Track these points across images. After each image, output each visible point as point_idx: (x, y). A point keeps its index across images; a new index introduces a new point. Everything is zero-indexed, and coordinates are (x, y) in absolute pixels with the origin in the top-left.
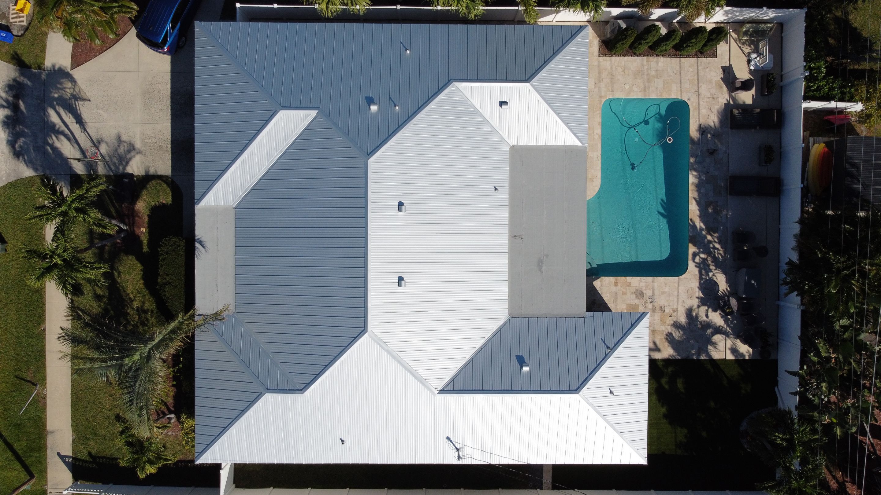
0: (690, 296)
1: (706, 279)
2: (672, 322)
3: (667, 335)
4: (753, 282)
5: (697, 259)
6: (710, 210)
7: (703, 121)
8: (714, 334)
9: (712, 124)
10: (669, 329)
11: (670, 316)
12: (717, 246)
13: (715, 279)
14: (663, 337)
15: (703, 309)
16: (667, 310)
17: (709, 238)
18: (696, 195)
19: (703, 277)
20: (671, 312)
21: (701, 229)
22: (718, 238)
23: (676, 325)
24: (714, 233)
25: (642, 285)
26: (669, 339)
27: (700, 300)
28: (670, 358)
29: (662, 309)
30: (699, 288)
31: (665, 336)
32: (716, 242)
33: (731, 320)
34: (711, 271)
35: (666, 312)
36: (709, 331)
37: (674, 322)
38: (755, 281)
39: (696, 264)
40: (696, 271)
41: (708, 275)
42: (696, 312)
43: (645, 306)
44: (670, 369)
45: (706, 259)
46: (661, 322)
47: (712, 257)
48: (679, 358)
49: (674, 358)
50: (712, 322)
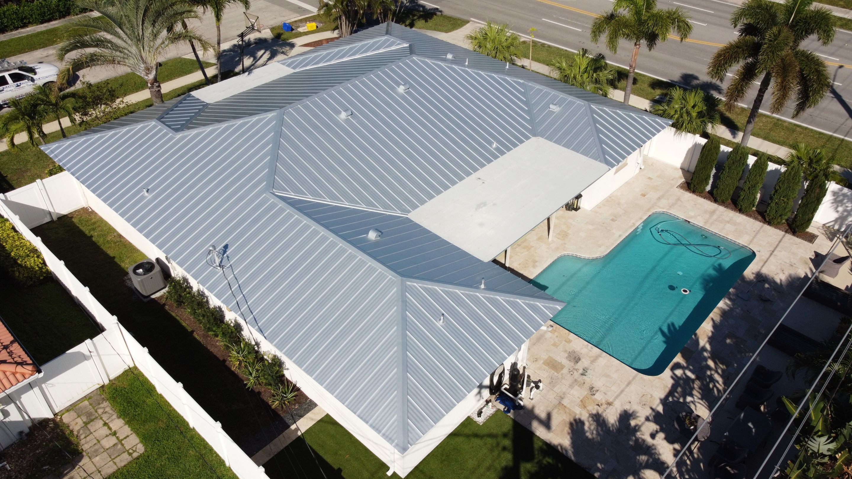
0: (644, 403)
1: (679, 399)
2: (594, 412)
3: (575, 420)
4: (750, 425)
5: (679, 372)
6: (728, 341)
7: (765, 271)
8: (648, 466)
9: (778, 281)
10: (584, 416)
11: (598, 405)
12: (717, 377)
13: (692, 407)
14: (568, 418)
15: (653, 427)
16: (598, 397)
17: (711, 363)
18: (717, 319)
19: (676, 394)
20: (604, 401)
21: (704, 349)
22: (723, 370)
23: (598, 418)
24: (722, 364)
25: (584, 351)
26: (575, 427)
27: (654, 414)
28: (559, 448)
29: (592, 390)
30: (661, 400)
31: (572, 420)
32: (718, 374)
33: (689, 467)
34: (692, 395)
35: (595, 396)
36: (643, 458)
37: (598, 413)
38: (753, 424)
39: (674, 377)
40: (670, 382)
41: (685, 399)
42: (640, 423)
43: (571, 373)
44: (548, 460)
45: (693, 381)
46: (580, 403)
47: (702, 383)
48: (573, 458)
49: (564, 452)
50: (655, 449)
